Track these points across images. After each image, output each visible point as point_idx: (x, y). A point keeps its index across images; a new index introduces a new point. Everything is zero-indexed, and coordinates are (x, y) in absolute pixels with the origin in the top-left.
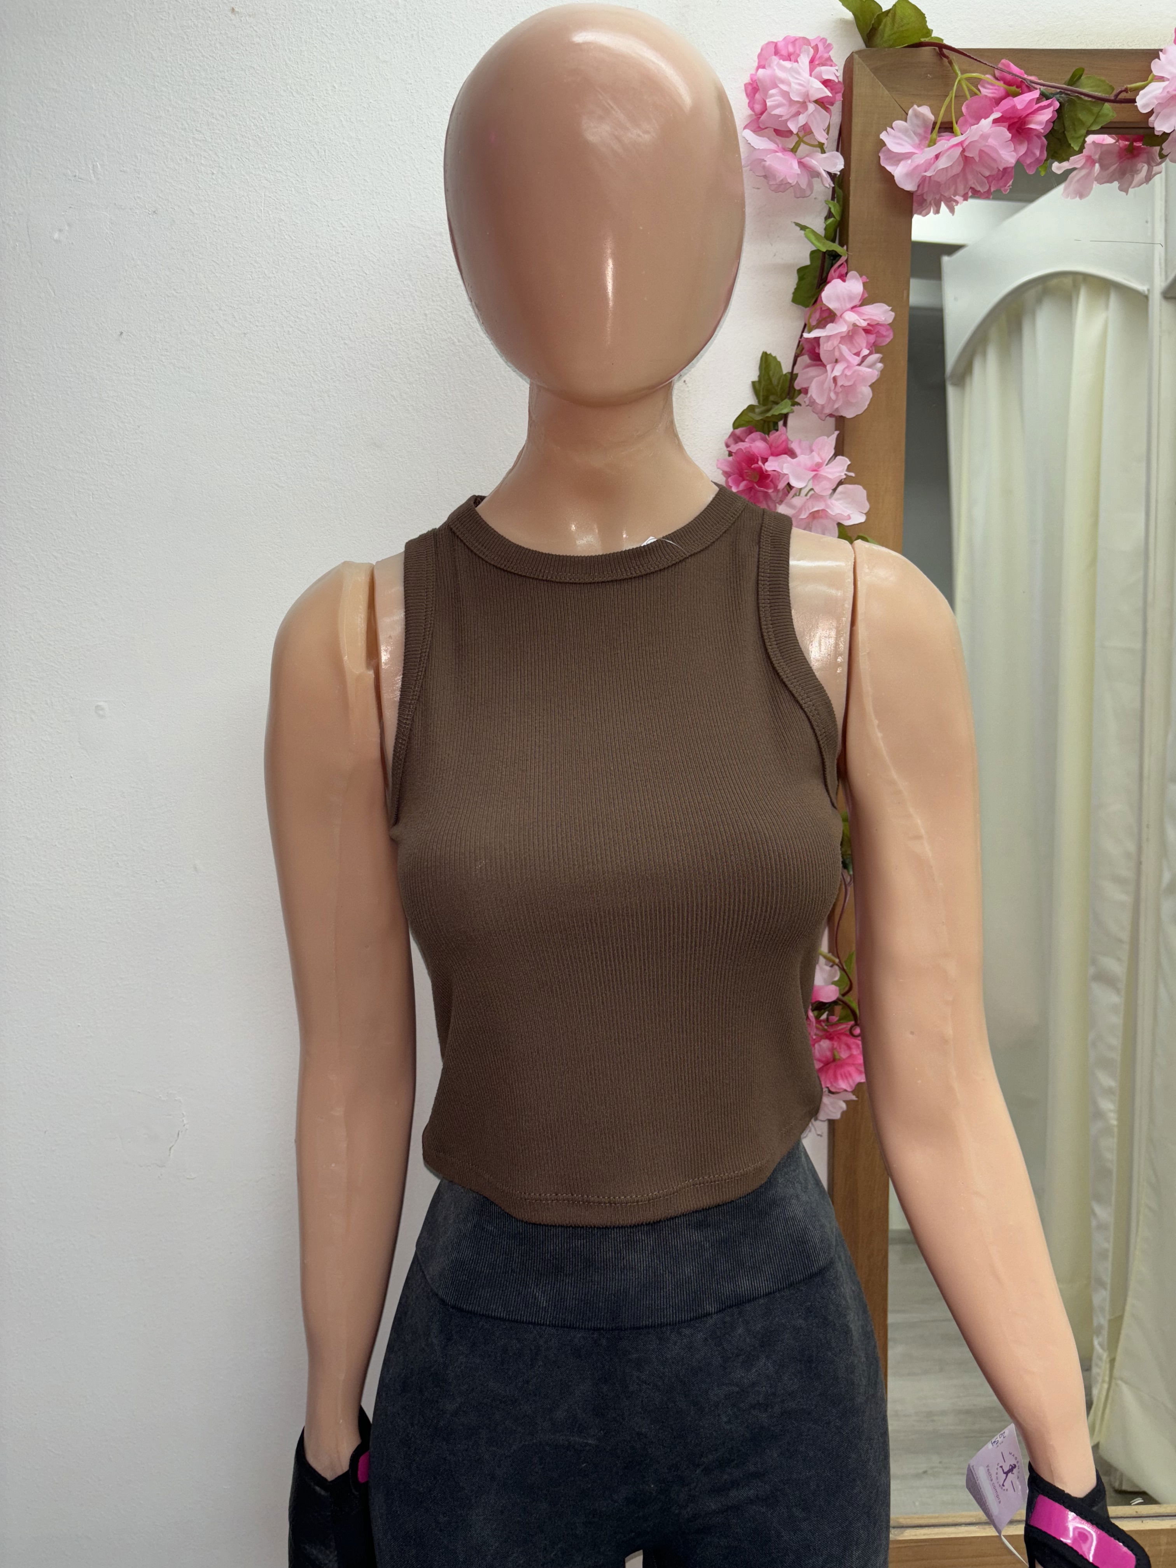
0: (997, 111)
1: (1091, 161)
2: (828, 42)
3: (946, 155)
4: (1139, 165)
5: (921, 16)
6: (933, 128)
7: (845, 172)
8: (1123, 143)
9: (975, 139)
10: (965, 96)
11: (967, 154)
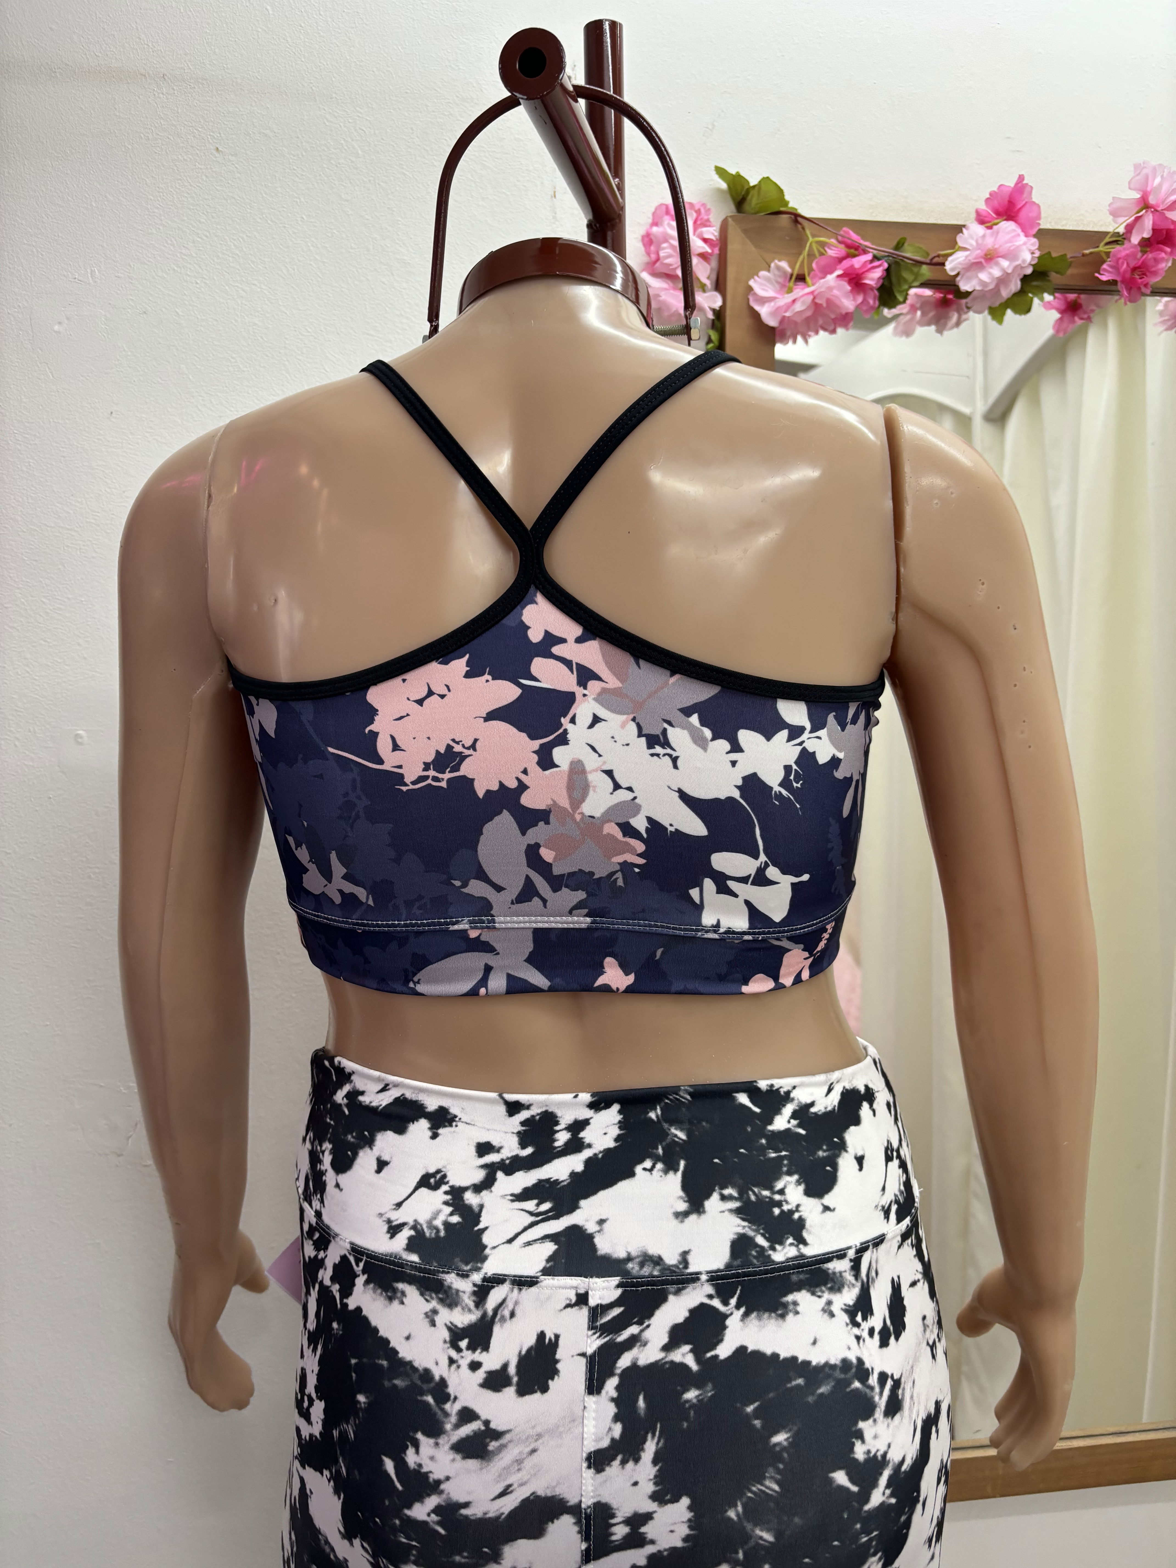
0: (840, 269)
1: (913, 308)
2: (708, 207)
3: (802, 299)
4: (951, 314)
5: (781, 191)
6: (791, 278)
7: (723, 307)
8: (939, 295)
9: (822, 290)
10: (814, 255)
11: (817, 301)
